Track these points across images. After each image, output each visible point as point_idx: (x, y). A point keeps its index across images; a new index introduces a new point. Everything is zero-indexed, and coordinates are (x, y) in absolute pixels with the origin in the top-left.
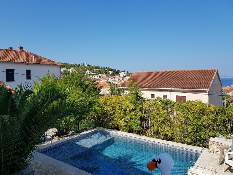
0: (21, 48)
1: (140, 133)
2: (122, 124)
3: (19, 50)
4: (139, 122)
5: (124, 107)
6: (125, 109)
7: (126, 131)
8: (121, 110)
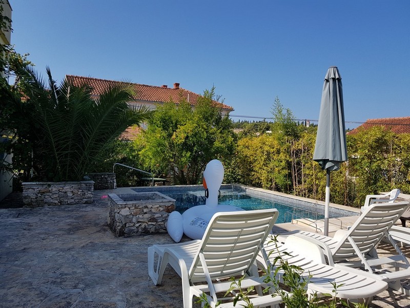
0: (177, 85)
1: (288, 189)
2: (264, 175)
3: (173, 87)
4: (286, 172)
5: (266, 148)
6: (267, 151)
7: (270, 189)
8: (263, 153)
